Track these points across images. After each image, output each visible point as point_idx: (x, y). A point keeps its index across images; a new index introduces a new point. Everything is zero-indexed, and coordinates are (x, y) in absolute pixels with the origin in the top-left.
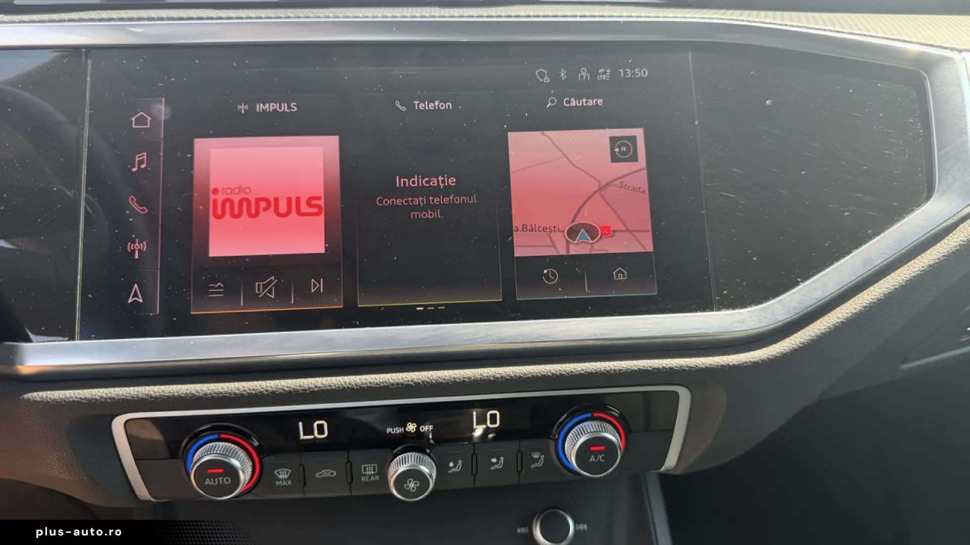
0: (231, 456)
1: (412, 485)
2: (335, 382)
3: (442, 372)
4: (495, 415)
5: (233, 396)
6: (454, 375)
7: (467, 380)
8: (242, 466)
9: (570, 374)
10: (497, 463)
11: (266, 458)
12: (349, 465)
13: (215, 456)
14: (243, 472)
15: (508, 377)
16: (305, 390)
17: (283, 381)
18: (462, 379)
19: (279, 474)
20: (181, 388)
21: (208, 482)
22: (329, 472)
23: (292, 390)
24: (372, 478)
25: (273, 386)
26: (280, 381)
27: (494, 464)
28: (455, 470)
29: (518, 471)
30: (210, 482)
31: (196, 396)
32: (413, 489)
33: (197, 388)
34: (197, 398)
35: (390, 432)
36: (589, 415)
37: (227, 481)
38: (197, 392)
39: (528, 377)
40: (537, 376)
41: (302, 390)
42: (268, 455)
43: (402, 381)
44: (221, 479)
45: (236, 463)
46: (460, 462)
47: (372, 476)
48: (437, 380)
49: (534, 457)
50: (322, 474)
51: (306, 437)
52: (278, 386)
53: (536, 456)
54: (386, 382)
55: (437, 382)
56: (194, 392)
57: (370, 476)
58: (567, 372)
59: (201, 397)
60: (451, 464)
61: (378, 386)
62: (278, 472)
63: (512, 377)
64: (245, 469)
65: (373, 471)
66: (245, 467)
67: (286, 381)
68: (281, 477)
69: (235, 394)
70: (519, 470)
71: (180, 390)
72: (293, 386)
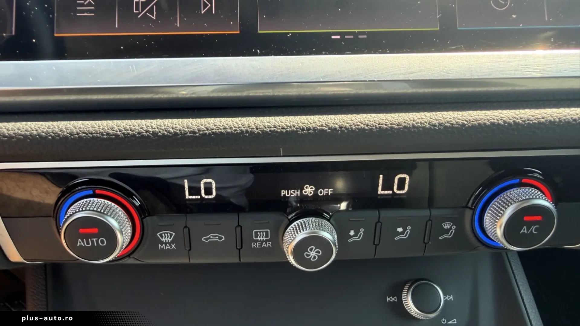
0: (107, 214)
1: (313, 254)
2: (230, 123)
3: (365, 115)
4: (404, 179)
5: (105, 137)
6: (380, 121)
7: (396, 127)
8: (120, 226)
9: (527, 122)
10: (402, 233)
11: (148, 218)
12: (239, 229)
13: (89, 214)
14: (121, 232)
15: (448, 124)
16: (194, 132)
17: (167, 120)
18: (390, 125)
19: (162, 237)
20: (42, 125)
21: (80, 243)
22: (217, 236)
23: (178, 131)
24: (264, 245)
25: (154, 126)
26: (164, 120)
27: (399, 234)
28: (356, 239)
29: (424, 242)
30: (82, 244)
31: (59, 135)
32: (315, 257)
33: (60, 127)
34: (60, 138)
35: (284, 195)
36: (517, 181)
37: (103, 242)
38: (61, 131)
39: (472, 125)
40: (485, 124)
41: (191, 132)
42: (149, 215)
43: (314, 125)
44: (95, 239)
45: (113, 222)
46: (362, 230)
47: (264, 243)
48: (358, 125)
49: (445, 227)
50: (210, 238)
51: (191, 197)
52: (160, 126)
53: (447, 226)
54: (294, 126)
55: (358, 128)
56: (57, 130)
57: (262, 242)
58: (523, 119)
59: (66, 138)
60: (352, 233)
61: (284, 131)
62: (161, 235)
63: (452, 124)
64: (123, 230)
65: (265, 237)
66: (123, 227)
67: (170, 120)
68: (163, 240)
69: (108, 134)
70: (426, 241)
71: (39, 128)
72: (179, 127)
